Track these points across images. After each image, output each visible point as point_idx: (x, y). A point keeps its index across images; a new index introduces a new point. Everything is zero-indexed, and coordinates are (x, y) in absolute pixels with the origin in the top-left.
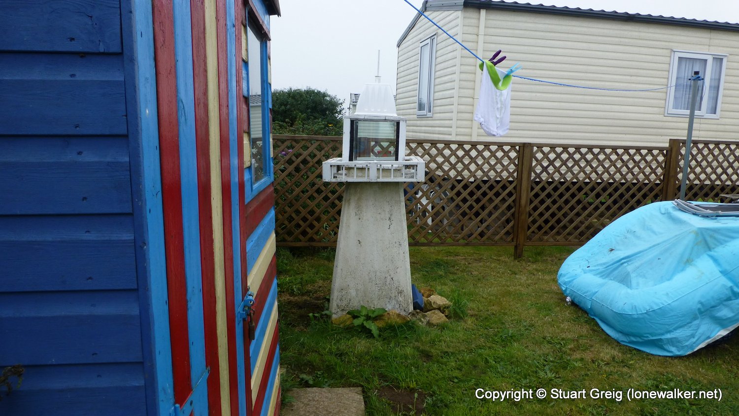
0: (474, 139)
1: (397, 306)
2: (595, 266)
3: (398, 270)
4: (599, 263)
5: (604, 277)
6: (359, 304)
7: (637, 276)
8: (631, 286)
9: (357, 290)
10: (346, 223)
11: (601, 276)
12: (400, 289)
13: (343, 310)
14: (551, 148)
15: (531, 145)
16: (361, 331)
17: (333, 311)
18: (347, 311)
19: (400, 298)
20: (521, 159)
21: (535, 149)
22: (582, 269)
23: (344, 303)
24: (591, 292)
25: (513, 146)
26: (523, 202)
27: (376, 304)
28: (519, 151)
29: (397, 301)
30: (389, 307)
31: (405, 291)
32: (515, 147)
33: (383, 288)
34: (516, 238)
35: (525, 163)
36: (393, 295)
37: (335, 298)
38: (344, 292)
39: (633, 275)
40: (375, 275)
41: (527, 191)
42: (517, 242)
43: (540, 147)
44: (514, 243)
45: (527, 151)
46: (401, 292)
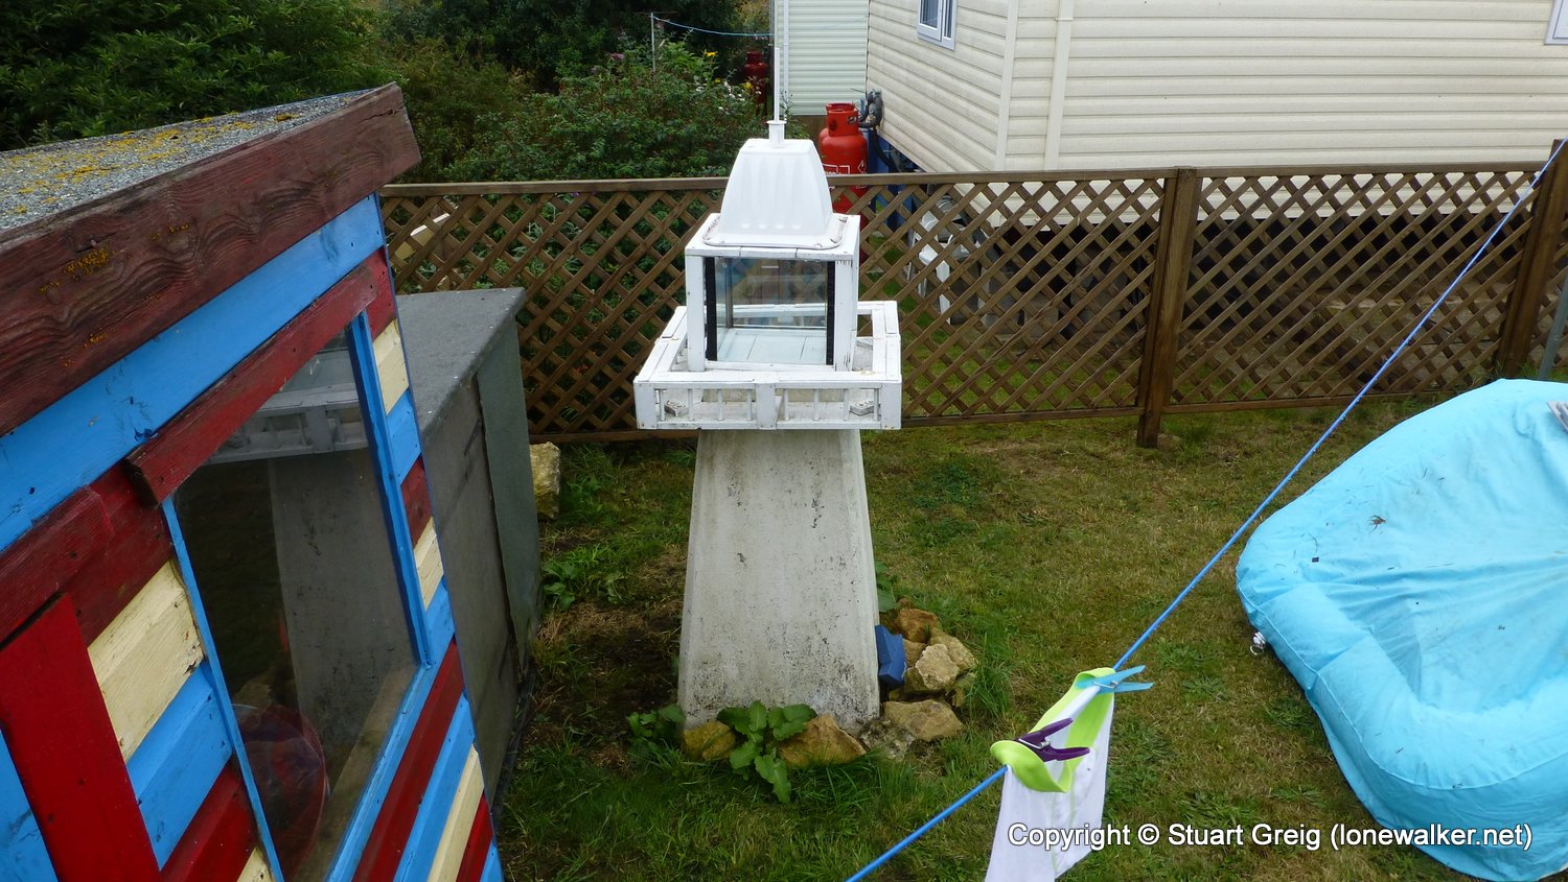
0: (1051, 165)
1: (838, 700)
2: (1333, 563)
3: (839, 622)
4: (1343, 556)
5: (1353, 615)
6: (746, 695)
7: (1437, 663)
8: (1419, 688)
9: (741, 666)
10: (706, 514)
11: (1348, 610)
12: (845, 663)
13: (709, 707)
14: (1246, 178)
15: (1195, 174)
16: (749, 782)
17: (687, 708)
18: (720, 710)
19: (844, 683)
20: (1168, 210)
21: (1207, 181)
22: (1300, 564)
23: (711, 693)
24: (1316, 653)
25: (1149, 177)
26: (1167, 314)
27: (787, 695)
28: (1164, 190)
29: (838, 688)
30: (818, 703)
31: (857, 668)
32: (1153, 180)
33: (801, 661)
34: (1143, 400)
35: (1178, 219)
36: (827, 677)
37: (689, 680)
38: (709, 670)
39: (1428, 658)
40: (782, 632)
41: (1180, 286)
42: (1146, 406)
43: (1219, 176)
44: (1140, 409)
45: (1185, 190)
46: (846, 671)
